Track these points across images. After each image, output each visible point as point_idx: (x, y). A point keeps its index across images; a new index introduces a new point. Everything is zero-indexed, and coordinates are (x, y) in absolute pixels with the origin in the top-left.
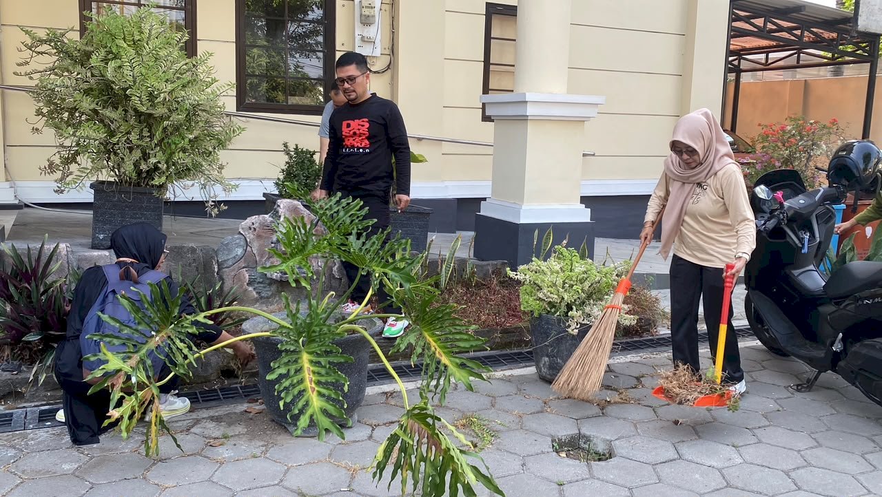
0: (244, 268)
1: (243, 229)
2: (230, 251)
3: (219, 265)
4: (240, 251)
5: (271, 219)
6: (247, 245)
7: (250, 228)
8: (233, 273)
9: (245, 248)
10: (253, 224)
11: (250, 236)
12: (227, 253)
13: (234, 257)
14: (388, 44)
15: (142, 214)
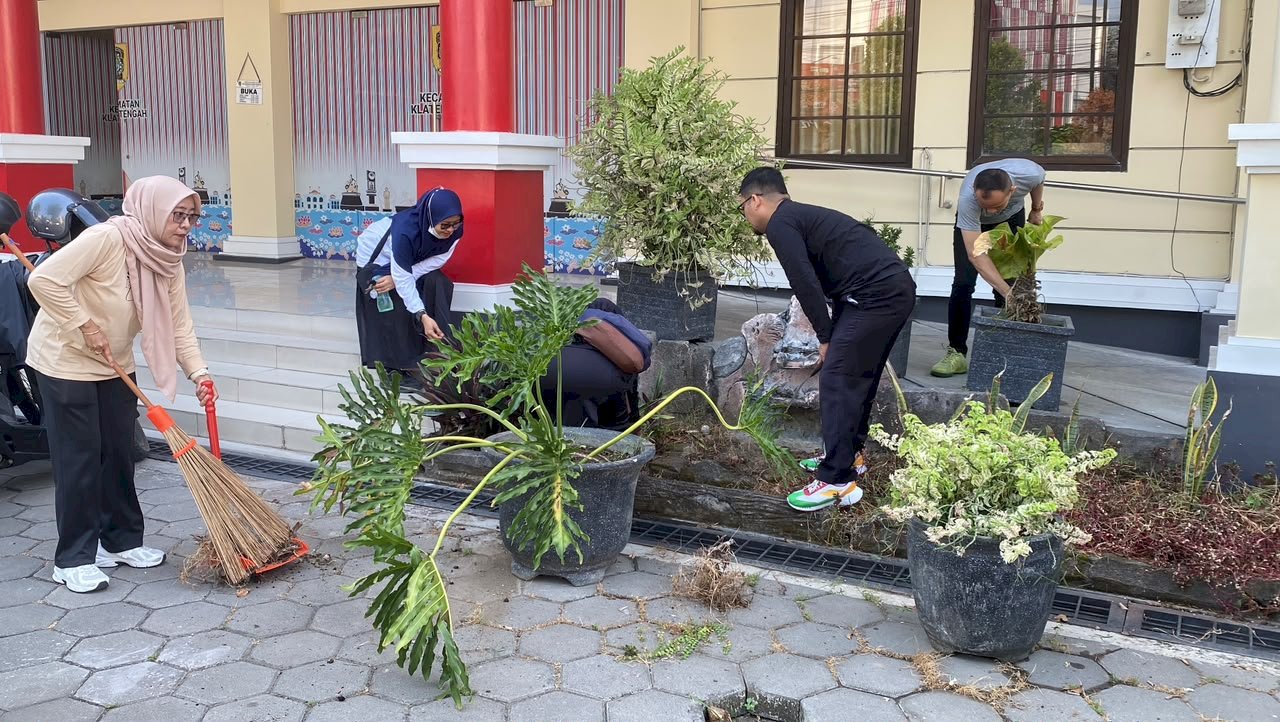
0: (741, 380)
1: (745, 329)
2: (726, 356)
3: (714, 373)
4: (736, 358)
5: (778, 320)
6: (747, 351)
7: (754, 330)
8: (728, 386)
9: (744, 355)
10: (758, 324)
11: (751, 340)
12: (721, 357)
13: (730, 365)
14: (1234, 42)
15: (661, 301)
